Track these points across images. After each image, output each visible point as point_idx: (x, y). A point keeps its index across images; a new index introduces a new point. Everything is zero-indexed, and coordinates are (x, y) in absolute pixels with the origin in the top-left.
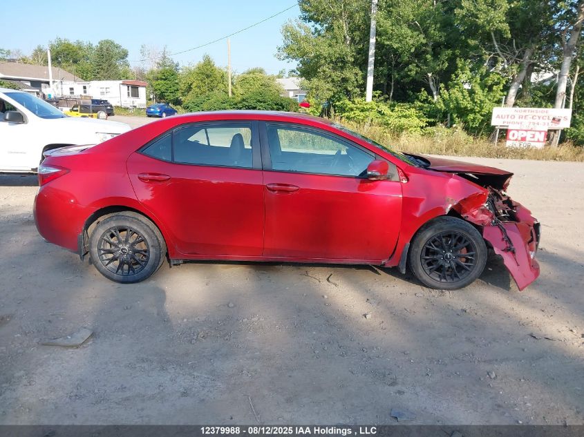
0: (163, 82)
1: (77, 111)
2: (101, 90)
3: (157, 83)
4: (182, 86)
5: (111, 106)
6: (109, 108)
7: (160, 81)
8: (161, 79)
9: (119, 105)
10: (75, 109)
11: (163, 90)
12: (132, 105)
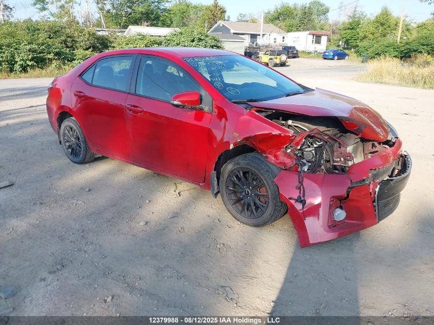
0: (349, 31)
1: (268, 54)
2: (294, 39)
3: (344, 32)
4: (361, 35)
5: (297, 51)
6: (295, 52)
7: (347, 31)
8: (349, 29)
9: (304, 50)
10: (267, 53)
11: (348, 38)
12: (314, 50)
